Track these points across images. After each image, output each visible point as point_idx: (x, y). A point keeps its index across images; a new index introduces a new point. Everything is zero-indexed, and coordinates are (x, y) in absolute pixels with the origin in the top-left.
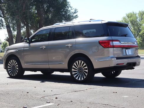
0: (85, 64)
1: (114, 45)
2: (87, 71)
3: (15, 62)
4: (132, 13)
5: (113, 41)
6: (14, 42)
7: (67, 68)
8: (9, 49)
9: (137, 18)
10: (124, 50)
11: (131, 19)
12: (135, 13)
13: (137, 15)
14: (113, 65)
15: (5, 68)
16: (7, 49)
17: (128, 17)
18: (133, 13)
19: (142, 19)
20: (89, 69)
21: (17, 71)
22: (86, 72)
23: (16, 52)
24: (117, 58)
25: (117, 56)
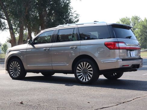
0: (90, 66)
1: (120, 46)
2: (92, 72)
3: (17, 64)
4: (125, 18)
5: (119, 43)
6: (17, 43)
7: (72, 70)
9: (130, 23)
10: (129, 52)
14: (119, 67)
15: (7, 69)
16: (9, 51)
20: (94, 71)
21: (19, 73)
22: (91, 74)
24: (123, 60)
25: (122, 58)
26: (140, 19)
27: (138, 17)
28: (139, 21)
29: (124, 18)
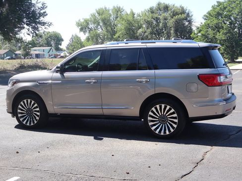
0: (172, 111)
3: (32, 103)
5: (221, 76)
7: (139, 116)
8: (18, 81)
9: (110, 16)
11: (103, 16)
12: (107, 8)
13: (111, 12)
16: (14, 81)
17: (99, 14)
18: (105, 8)
19: (117, 18)
21: (37, 117)
22: (174, 123)
23: (35, 86)
26: (124, 10)
27: (121, 7)
28: (123, 13)
29: (102, 9)
